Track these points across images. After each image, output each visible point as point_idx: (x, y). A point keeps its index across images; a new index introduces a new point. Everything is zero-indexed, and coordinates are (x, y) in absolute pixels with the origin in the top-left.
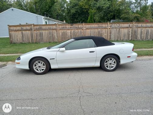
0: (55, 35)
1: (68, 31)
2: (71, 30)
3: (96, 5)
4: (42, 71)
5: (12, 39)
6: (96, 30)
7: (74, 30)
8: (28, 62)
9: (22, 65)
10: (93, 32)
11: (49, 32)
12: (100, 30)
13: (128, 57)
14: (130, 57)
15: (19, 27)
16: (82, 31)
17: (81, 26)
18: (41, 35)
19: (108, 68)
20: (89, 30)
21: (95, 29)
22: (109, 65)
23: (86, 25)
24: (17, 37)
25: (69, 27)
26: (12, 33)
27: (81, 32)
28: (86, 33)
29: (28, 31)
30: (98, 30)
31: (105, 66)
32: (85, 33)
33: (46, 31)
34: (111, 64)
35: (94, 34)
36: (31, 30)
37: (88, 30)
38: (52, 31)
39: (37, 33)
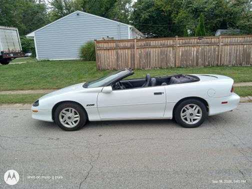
0: (171, 55)
1: (193, 49)
2: (198, 47)
3: (191, 5)
4: (75, 125)
5: (101, 63)
6: (241, 47)
7: (203, 47)
8: (51, 110)
9: (42, 114)
10: (235, 50)
11: (161, 51)
12: (247, 47)
13: (223, 103)
14: (226, 102)
15: (112, 43)
16: (217, 48)
17: (215, 39)
18: (148, 55)
19: (187, 122)
20: (229, 47)
21: (238, 46)
22: (188, 117)
23: (224, 39)
24: (108, 60)
25: (195, 42)
26: (101, 52)
27: (214, 49)
28: (223, 52)
29: (127, 50)
30: (244, 47)
31: (182, 118)
32: (221, 51)
33: (157, 49)
34: (191, 114)
35: (237, 53)
36: (132, 47)
37: (226, 47)
38: (166, 49)
39: (142, 52)
